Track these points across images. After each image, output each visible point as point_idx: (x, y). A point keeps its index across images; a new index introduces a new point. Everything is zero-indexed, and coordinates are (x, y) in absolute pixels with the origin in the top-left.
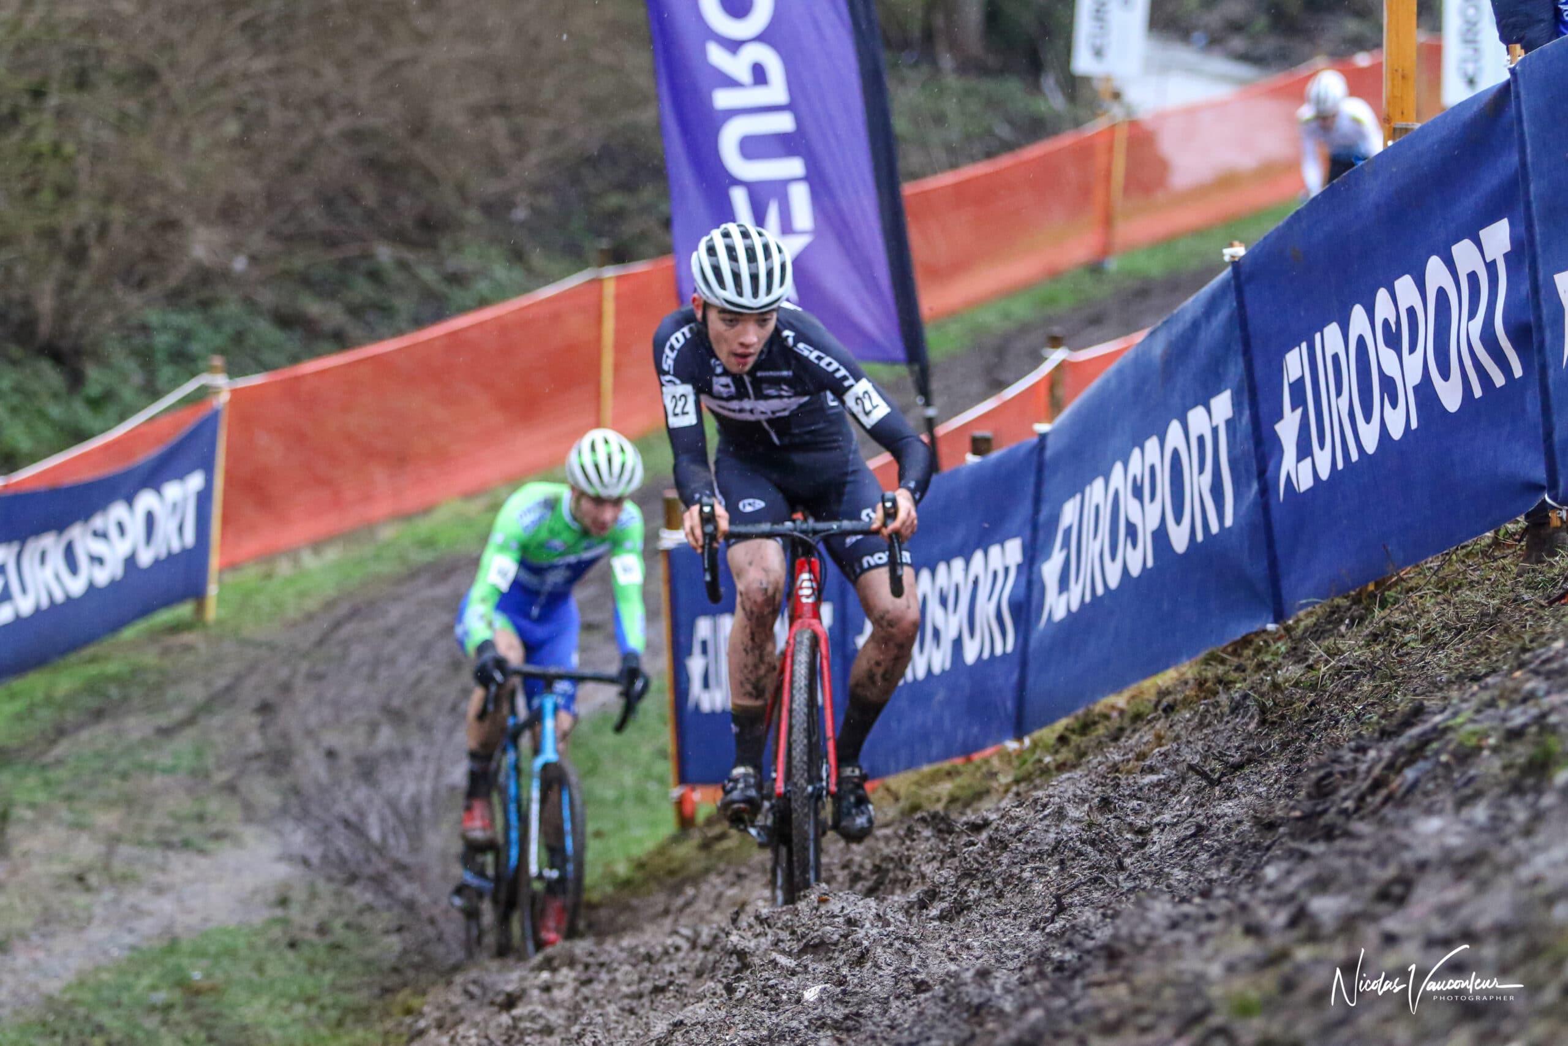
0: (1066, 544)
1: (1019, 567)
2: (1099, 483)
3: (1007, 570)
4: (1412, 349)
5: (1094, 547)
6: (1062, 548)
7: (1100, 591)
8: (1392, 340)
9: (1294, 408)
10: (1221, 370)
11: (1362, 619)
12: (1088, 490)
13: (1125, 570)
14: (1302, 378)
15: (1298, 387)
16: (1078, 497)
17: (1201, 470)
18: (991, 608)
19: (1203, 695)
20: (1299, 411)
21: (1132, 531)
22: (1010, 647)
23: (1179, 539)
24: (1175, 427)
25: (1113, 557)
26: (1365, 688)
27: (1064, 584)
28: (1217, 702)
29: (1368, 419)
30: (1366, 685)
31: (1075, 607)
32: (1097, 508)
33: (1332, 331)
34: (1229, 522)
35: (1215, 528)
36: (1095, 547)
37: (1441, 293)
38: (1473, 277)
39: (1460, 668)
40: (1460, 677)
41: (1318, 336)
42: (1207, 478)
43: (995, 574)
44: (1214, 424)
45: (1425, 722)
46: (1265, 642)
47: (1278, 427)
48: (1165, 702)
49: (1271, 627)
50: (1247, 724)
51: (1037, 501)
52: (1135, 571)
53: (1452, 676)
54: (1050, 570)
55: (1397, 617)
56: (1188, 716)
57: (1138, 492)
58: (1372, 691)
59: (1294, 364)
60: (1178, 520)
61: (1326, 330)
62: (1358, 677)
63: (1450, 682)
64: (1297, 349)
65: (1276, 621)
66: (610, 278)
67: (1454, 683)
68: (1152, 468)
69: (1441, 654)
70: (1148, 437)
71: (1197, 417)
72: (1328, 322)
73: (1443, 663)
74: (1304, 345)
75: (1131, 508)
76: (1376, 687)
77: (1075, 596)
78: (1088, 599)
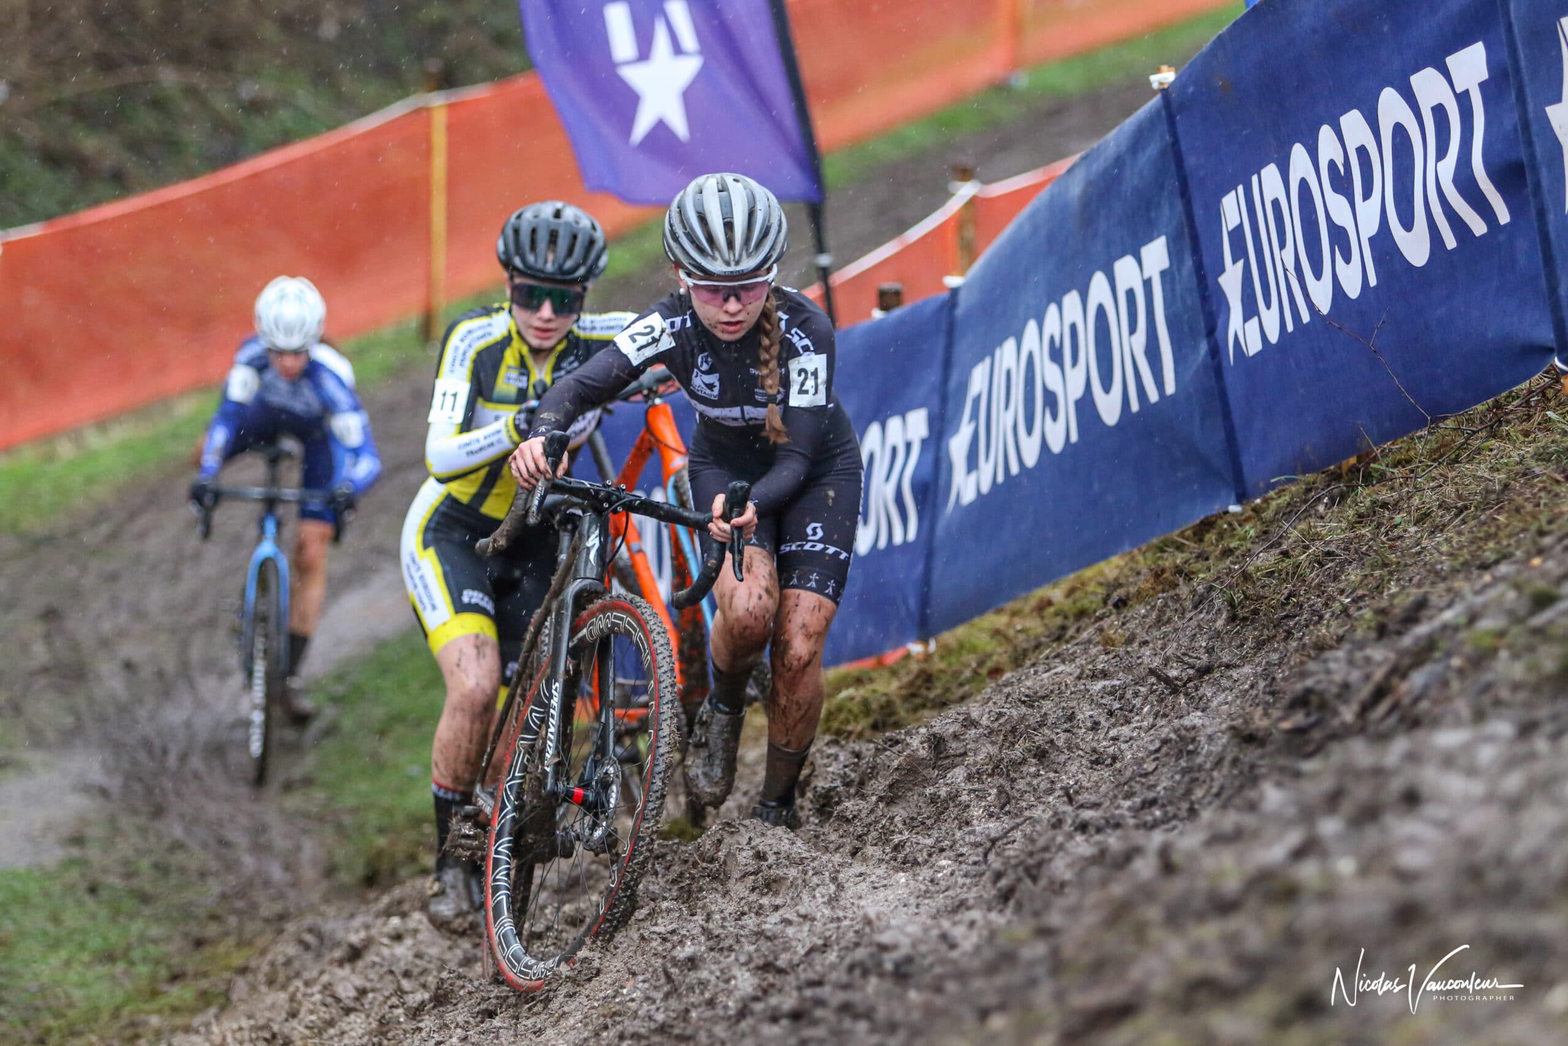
0: (975, 416)
1: (924, 442)
2: (1010, 344)
3: (908, 446)
4: (1367, 194)
5: (1005, 419)
6: (971, 420)
7: (1015, 469)
8: (1341, 183)
9: (1235, 261)
10: (1153, 214)
11: (1343, 497)
12: (998, 352)
13: (1044, 445)
14: (1240, 227)
15: (1237, 234)
16: (988, 361)
17: (1132, 330)
18: (890, 489)
19: (1160, 588)
20: (1241, 263)
21: (1051, 400)
22: (912, 535)
23: (1109, 409)
24: (1099, 280)
25: (1029, 431)
26: (1353, 577)
27: (972, 463)
28: (1177, 595)
29: (1318, 275)
30: (1353, 575)
31: (985, 488)
32: (1008, 373)
33: (1270, 173)
34: (1170, 388)
35: (1153, 396)
36: (1007, 419)
37: (1399, 130)
38: (1439, 111)
39: (1465, 555)
40: (1465, 564)
41: (1255, 178)
42: (1140, 339)
43: (894, 450)
44: (1146, 276)
45: (1431, 618)
46: (1230, 524)
47: (1222, 280)
48: (1115, 596)
49: (1234, 508)
50: (1215, 621)
51: (947, 365)
52: (1056, 446)
53: (1457, 564)
54: (958, 445)
55: (1385, 495)
56: (1143, 611)
57: (1056, 355)
58: (1361, 581)
59: (1232, 210)
60: (1107, 388)
61: (1264, 172)
62: (1342, 565)
63: (1454, 571)
64: (1233, 193)
65: (1239, 501)
66: (438, 107)
67: (1458, 571)
68: (1073, 328)
69: (1439, 538)
70: (1067, 291)
71: (1126, 269)
72: (1264, 164)
73: (1445, 548)
74: (1240, 188)
75: (1049, 374)
76: (1366, 576)
77: (986, 476)
78: (1000, 479)
